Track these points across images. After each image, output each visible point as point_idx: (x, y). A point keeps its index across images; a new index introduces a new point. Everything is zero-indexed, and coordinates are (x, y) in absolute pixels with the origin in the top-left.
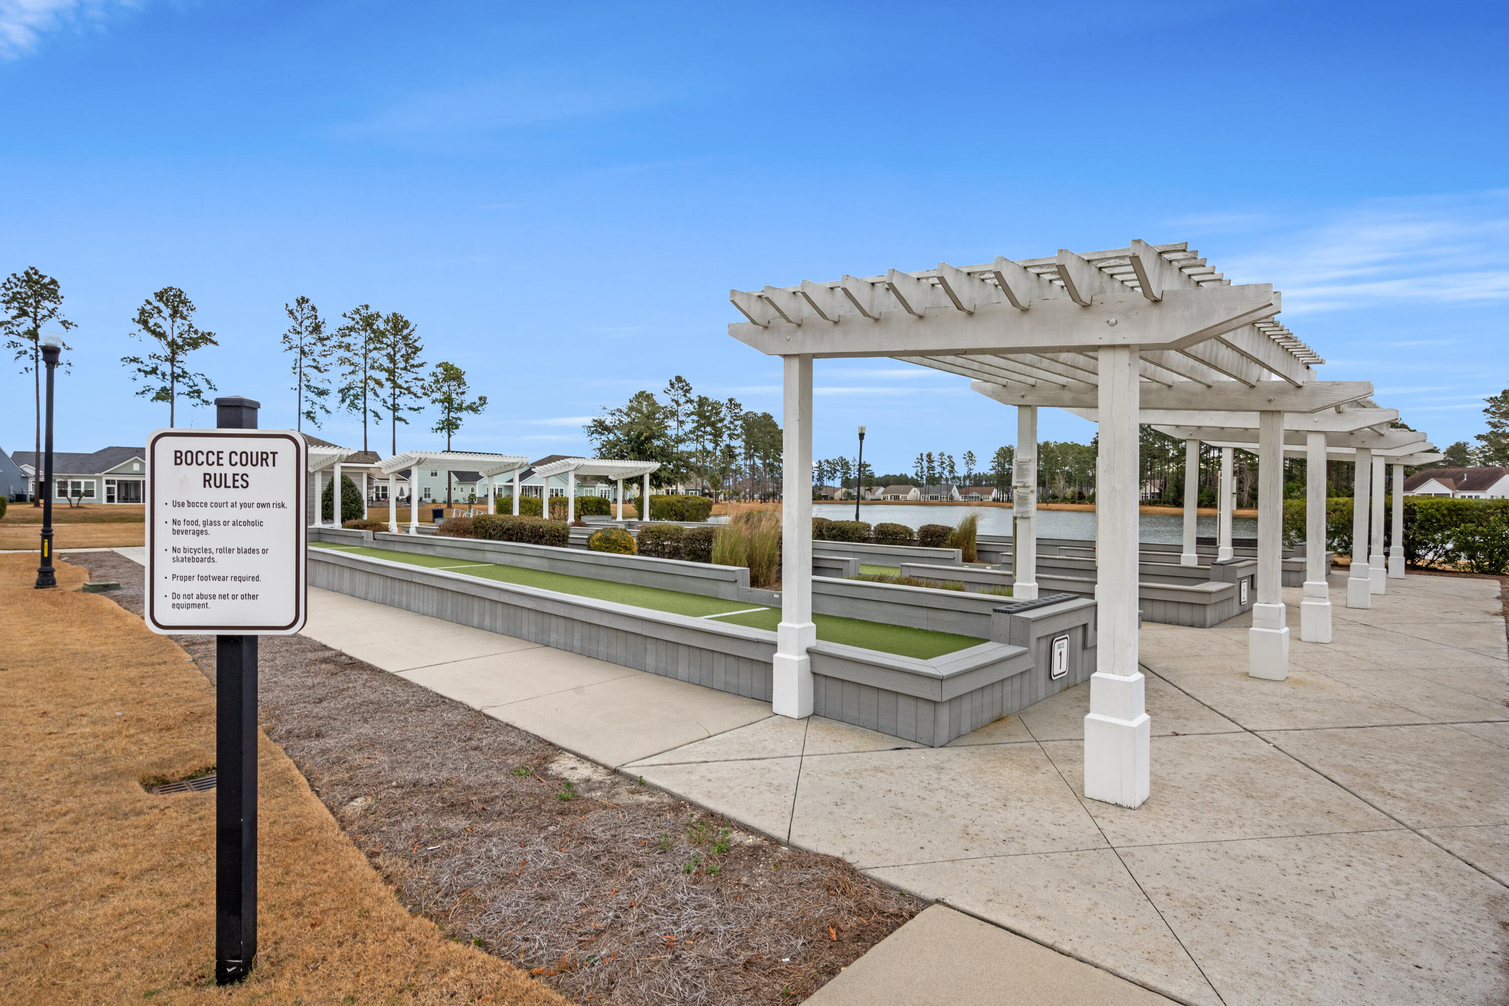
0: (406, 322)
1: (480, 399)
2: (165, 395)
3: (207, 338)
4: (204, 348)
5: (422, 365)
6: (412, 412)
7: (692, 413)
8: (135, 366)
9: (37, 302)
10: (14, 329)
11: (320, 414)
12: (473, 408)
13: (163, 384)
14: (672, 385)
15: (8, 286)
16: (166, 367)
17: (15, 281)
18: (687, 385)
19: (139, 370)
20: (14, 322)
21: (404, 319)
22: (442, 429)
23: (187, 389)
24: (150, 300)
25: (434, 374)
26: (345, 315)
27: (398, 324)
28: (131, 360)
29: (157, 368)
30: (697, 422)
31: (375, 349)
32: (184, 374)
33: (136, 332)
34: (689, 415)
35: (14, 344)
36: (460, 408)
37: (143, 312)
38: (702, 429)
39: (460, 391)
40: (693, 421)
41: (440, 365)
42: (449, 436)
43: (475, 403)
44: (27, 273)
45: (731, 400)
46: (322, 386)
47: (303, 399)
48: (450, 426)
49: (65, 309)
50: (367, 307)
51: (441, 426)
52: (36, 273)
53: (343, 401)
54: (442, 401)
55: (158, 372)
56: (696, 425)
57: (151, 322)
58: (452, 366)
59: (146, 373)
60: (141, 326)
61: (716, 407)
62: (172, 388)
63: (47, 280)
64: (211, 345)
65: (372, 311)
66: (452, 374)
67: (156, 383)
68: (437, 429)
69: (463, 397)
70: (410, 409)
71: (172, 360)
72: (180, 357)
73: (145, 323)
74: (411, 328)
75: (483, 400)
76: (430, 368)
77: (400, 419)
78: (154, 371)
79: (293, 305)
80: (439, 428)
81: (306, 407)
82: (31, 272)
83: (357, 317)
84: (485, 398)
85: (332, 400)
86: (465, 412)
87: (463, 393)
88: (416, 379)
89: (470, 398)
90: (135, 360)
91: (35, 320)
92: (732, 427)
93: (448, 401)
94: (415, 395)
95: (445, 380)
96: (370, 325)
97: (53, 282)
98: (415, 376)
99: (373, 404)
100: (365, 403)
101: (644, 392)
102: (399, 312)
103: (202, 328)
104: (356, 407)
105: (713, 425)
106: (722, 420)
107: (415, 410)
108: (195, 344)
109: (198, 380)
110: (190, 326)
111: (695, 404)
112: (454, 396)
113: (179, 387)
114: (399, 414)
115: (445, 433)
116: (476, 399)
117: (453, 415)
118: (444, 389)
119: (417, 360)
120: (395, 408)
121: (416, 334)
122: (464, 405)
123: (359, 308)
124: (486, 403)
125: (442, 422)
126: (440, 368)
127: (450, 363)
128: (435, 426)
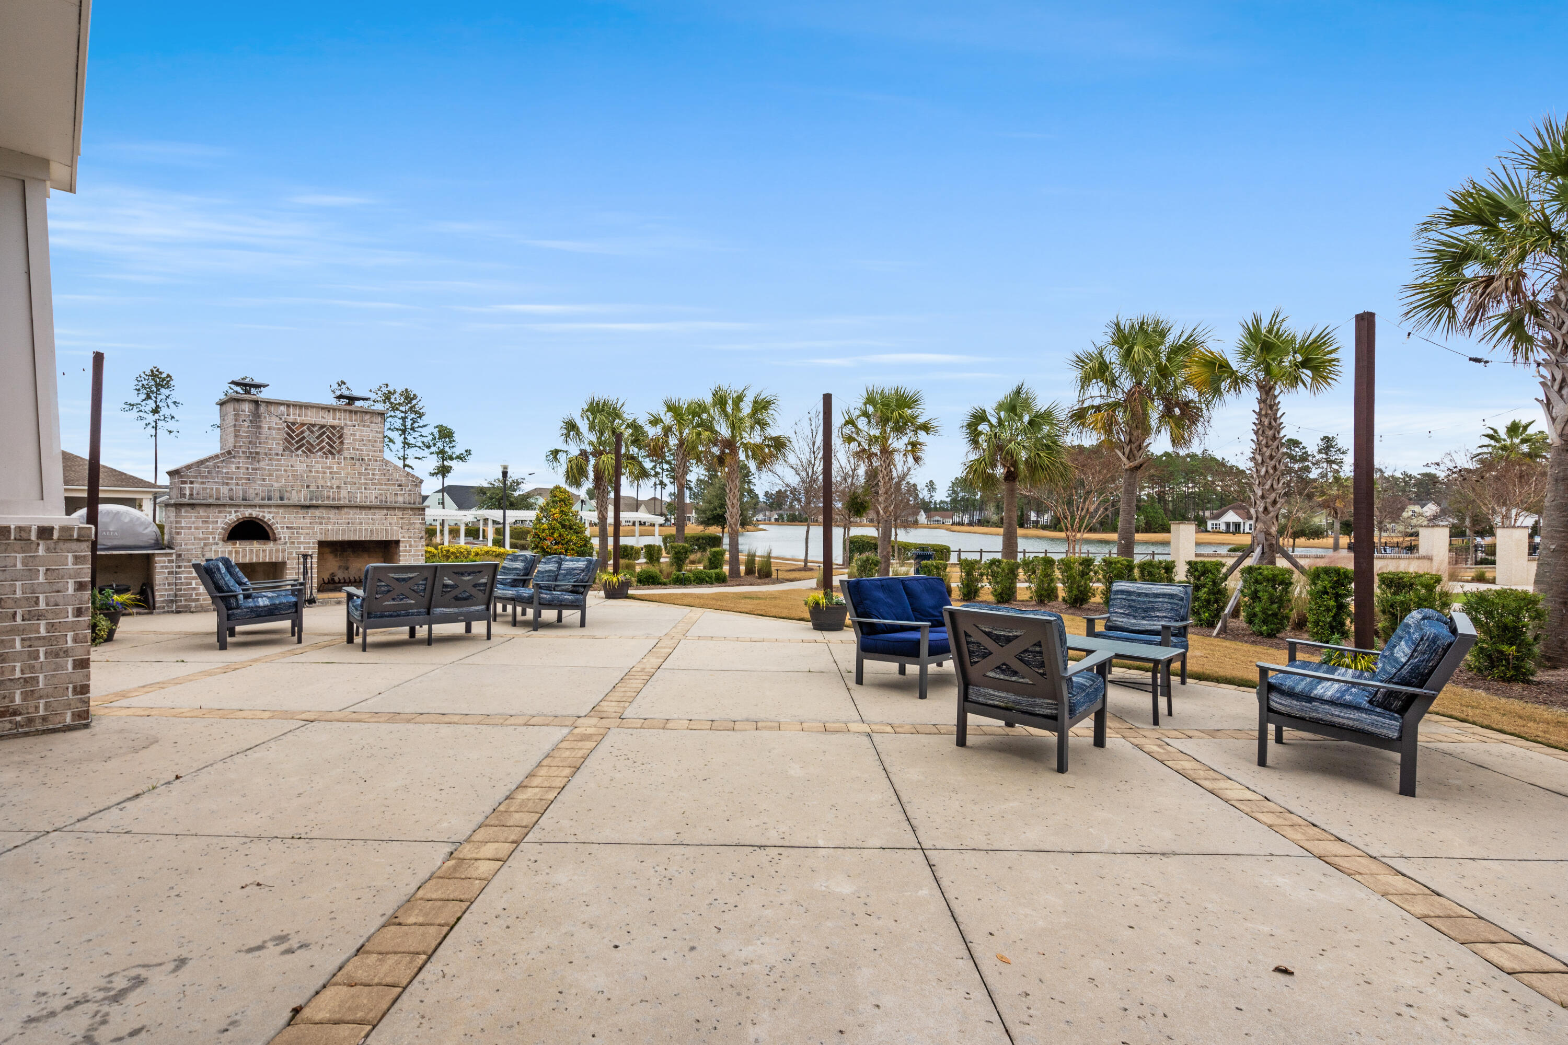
0: (415, 395)
1: (466, 451)
5: (425, 426)
9: (158, 390)
10: (142, 408)
12: (460, 458)
15: (139, 379)
17: (144, 376)
20: (142, 403)
21: (414, 393)
22: (437, 474)
25: (432, 434)
26: (371, 391)
27: (409, 397)
31: (391, 416)
35: (141, 418)
36: (451, 458)
39: (451, 445)
41: (437, 427)
42: (444, 477)
43: (462, 454)
44: (152, 371)
48: (444, 470)
49: (175, 396)
50: (387, 386)
51: (436, 471)
52: (157, 371)
54: (438, 453)
58: (446, 428)
63: (164, 376)
65: (391, 389)
66: (445, 434)
69: (453, 450)
70: (416, 458)
74: (418, 399)
75: (468, 452)
76: (431, 429)
80: (435, 473)
82: (155, 370)
83: (379, 393)
84: (470, 451)
86: (455, 461)
87: (453, 447)
88: (421, 436)
89: (458, 450)
91: (156, 402)
93: (442, 452)
94: (420, 447)
95: (440, 438)
96: (389, 399)
97: (169, 376)
98: (420, 434)
102: (409, 388)
107: (419, 459)
112: (447, 449)
115: (440, 477)
116: (463, 452)
117: (445, 463)
118: (439, 444)
119: (421, 423)
120: (404, 459)
121: (420, 405)
122: (454, 456)
123: (381, 387)
124: (470, 454)
125: (438, 468)
126: (437, 429)
127: (445, 425)
128: (433, 472)
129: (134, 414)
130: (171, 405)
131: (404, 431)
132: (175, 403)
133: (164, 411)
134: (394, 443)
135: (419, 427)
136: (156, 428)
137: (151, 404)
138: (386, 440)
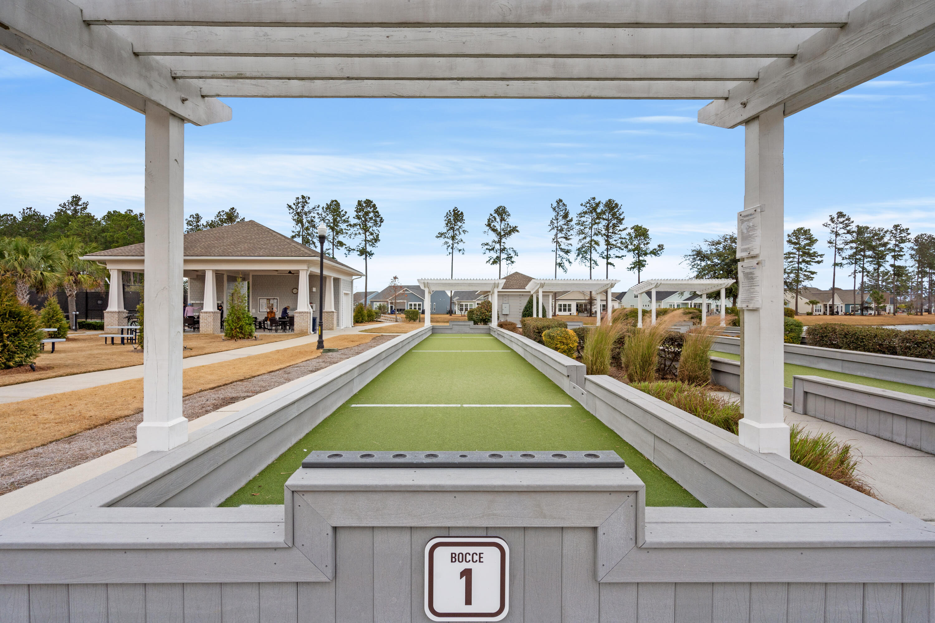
0: (616, 204)
1: (659, 246)
2: (497, 260)
3: (514, 230)
4: (514, 235)
5: (624, 228)
6: (617, 259)
7: (852, 242)
8: (486, 247)
11: (566, 264)
12: (654, 253)
13: (497, 255)
14: (832, 220)
16: (497, 246)
18: (848, 219)
19: (487, 249)
21: (615, 202)
22: (634, 268)
23: (506, 256)
24: (492, 214)
25: (630, 234)
26: (582, 205)
27: (611, 206)
28: (485, 244)
29: (494, 248)
30: (856, 248)
31: (597, 224)
32: (504, 249)
33: (487, 231)
34: (847, 243)
35: (446, 243)
36: (646, 254)
37: (489, 220)
38: (862, 253)
39: (646, 242)
40: (852, 248)
41: (634, 228)
42: (639, 272)
43: (655, 249)
44: (454, 210)
45: (896, 227)
46: (566, 248)
47: (558, 256)
48: (639, 265)
49: (464, 226)
50: (594, 199)
51: (633, 266)
52: (457, 210)
53: (578, 255)
54: (634, 250)
55: (495, 249)
56: (855, 250)
57: (492, 224)
58: (641, 227)
59: (489, 250)
60: (488, 228)
61: (878, 235)
62: (500, 256)
63: (460, 213)
64: (516, 233)
65: (597, 201)
66: (640, 232)
67: (494, 255)
68: (631, 268)
69: (648, 246)
70: (617, 257)
71: (500, 242)
72: (503, 240)
73: (489, 225)
74: (619, 207)
75: (661, 247)
76: (628, 230)
77: (611, 264)
78: (493, 249)
79: (555, 205)
80: (632, 268)
81: (559, 261)
83: (588, 205)
84: (662, 245)
85: (572, 256)
86: (649, 256)
87: (648, 243)
88: (620, 238)
89: (653, 246)
90: (487, 244)
92: (897, 249)
93: (638, 249)
94: (620, 248)
95: (636, 237)
96: (595, 209)
97: (462, 213)
98: (619, 236)
99: (595, 256)
100: (591, 255)
101: (802, 229)
102: (612, 198)
103: (512, 224)
104: (586, 258)
105: (873, 248)
106: (885, 245)
107: (619, 257)
108: (509, 233)
109: (510, 252)
110: (508, 224)
111: (854, 234)
112: (642, 246)
113: (504, 256)
114: (610, 260)
115: (636, 270)
116: (656, 247)
117: (641, 258)
118: (636, 242)
119: (621, 227)
120: (608, 257)
121: (621, 211)
122: (648, 252)
123: (589, 200)
124: (662, 249)
125: (634, 263)
126: (633, 230)
127: (640, 225)
128: (630, 267)
129: (442, 240)
130: (462, 232)
131: (607, 236)
132: (463, 231)
133: (458, 238)
134: (598, 245)
135: (620, 230)
136: (452, 248)
137: (451, 233)
138: (593, 243)
